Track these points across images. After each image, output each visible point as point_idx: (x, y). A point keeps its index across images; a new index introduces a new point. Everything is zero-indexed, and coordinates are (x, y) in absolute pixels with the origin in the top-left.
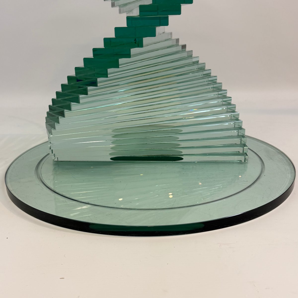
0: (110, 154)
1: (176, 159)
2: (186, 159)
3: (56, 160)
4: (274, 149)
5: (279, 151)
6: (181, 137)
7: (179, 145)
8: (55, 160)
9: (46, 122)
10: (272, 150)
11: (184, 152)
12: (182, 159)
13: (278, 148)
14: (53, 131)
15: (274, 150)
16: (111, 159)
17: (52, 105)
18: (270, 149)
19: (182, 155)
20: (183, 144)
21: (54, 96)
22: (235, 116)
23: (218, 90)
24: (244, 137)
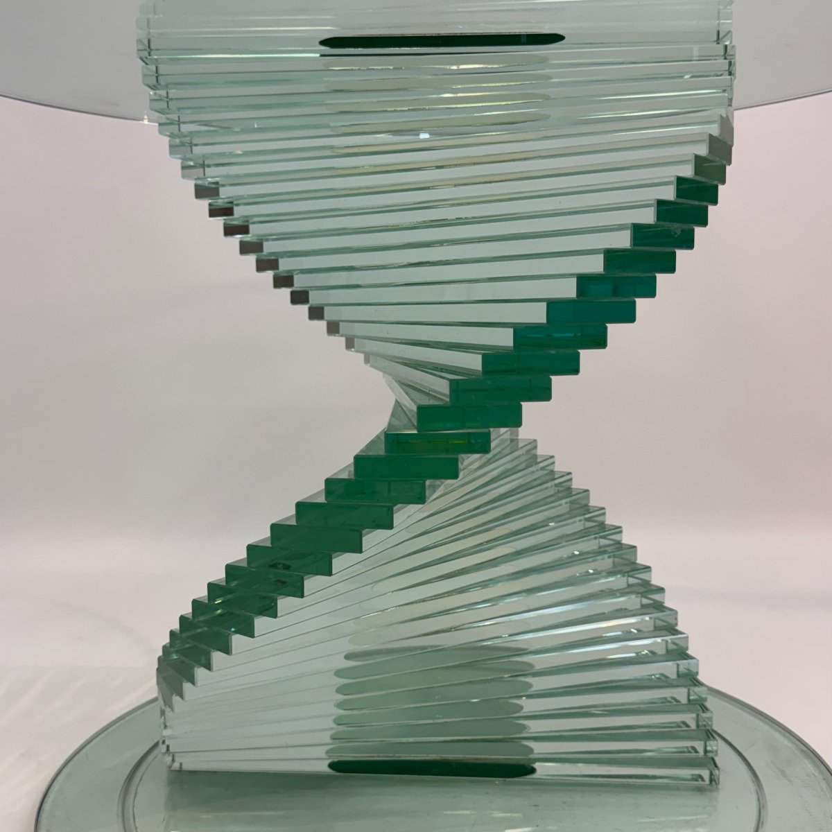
0: (329, 753)
1: (519, 770)
2: (543, 769)
3: (176, 766)
4: (789, 740)
5: (804, 748)
6: (529, 706)
8: (172, 769)
9: (156, 666)
10: (786, 742)
11: (539, 748)
12: (533, 771)
13: (801, 736)
14: (176, 699)
15: (790, 745)
16: (331, 766)
17: (178, 632)
18: (779, 737)
19: (534, 760)
21: (187, 610)
22: (676, 641)
23: (625, 565)
24: (705, 709)
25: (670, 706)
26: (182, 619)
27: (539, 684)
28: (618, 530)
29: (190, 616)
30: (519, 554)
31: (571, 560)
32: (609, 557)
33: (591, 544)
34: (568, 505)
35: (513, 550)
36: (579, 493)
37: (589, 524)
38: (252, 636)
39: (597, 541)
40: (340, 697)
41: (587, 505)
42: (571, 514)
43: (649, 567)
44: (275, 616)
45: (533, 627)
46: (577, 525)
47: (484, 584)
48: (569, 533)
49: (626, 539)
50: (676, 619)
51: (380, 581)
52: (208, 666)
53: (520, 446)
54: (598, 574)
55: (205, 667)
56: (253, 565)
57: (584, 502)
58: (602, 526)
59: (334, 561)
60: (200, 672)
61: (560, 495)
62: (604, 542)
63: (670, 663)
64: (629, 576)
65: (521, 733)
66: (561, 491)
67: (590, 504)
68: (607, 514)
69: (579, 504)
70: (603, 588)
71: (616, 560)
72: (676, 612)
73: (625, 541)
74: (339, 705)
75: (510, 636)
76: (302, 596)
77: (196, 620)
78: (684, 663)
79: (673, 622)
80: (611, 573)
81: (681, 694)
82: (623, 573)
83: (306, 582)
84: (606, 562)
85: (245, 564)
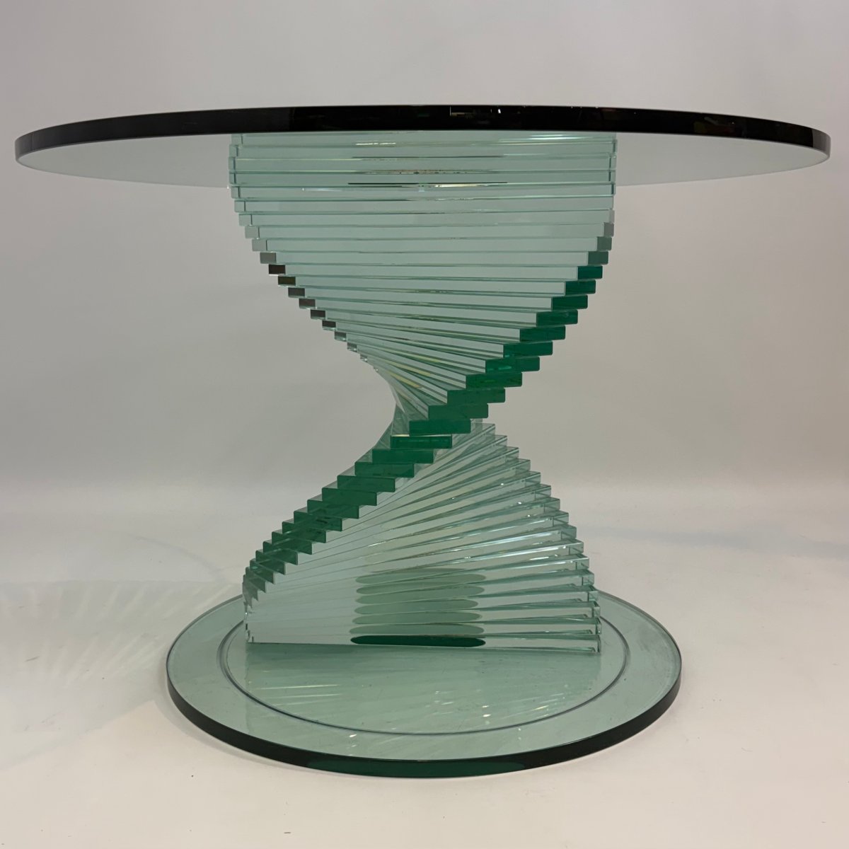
0: (352, 632)
1: (472, 642)
2: (489, 643)
3: (250, 640)
6: (482, 603)
7: (478, 616)
11: (488, 629)
12: (483, 643)
16: (353, 640)
19: (484, 636)
20: (486, 616)
21: (269, 538)
22: (583, 563)
23: (553, 512)
24: (596, 604)
25: (576, 603)
26: (265, 544)
27: (488, 589)
28: (548, 487)
29: (271, 542)
30: (478, 505)
31: (516, 508)
32: (542, 506)
33: (529, 497)
34: (515, 470)
35: (473, 502)
36: (523, 462)
37: (529, 484)
38: (310, 553)
39: (534, 495)
40: (360, 595)
41: (528, 471)
42: (516, 478)
43: (567, 513)
44: (325, 542)
45: (485, 553)
46: (520, 485)
47: (454, 525)
48: (516, 489)
49: (554, 495)
50: (583, 548)
51: (385, 522)
52: (283, 572)
53: (484, 429)
54: (533, 518)
55: (280, 572)
56: (311, 511)
57: (526, 468)
58: (538, 484)
59: (360, 510)
60: (277, 576)
61: (509, 463)
62: (538, 496)
63: (578, 577)
64: (554, 519)
65: (475, 619)
66: (510, 461)
67: (531, 470)
68: (542, 476)
69: (523, 471)
70: (537, 527)
71: (546, 508)
72: (583, 544)
73: (553, 495)
74: (359, 601)
75: (472, 557)
76: (341, 530)
77: (275, 544)
78: (586, 576)
79: (581, 550)
80: (542, 517)
81: (583, 595)
82: (550, 517)
83: (343, 522)
84: (538, 510)
85: (306, 511)
